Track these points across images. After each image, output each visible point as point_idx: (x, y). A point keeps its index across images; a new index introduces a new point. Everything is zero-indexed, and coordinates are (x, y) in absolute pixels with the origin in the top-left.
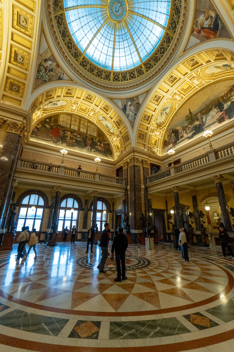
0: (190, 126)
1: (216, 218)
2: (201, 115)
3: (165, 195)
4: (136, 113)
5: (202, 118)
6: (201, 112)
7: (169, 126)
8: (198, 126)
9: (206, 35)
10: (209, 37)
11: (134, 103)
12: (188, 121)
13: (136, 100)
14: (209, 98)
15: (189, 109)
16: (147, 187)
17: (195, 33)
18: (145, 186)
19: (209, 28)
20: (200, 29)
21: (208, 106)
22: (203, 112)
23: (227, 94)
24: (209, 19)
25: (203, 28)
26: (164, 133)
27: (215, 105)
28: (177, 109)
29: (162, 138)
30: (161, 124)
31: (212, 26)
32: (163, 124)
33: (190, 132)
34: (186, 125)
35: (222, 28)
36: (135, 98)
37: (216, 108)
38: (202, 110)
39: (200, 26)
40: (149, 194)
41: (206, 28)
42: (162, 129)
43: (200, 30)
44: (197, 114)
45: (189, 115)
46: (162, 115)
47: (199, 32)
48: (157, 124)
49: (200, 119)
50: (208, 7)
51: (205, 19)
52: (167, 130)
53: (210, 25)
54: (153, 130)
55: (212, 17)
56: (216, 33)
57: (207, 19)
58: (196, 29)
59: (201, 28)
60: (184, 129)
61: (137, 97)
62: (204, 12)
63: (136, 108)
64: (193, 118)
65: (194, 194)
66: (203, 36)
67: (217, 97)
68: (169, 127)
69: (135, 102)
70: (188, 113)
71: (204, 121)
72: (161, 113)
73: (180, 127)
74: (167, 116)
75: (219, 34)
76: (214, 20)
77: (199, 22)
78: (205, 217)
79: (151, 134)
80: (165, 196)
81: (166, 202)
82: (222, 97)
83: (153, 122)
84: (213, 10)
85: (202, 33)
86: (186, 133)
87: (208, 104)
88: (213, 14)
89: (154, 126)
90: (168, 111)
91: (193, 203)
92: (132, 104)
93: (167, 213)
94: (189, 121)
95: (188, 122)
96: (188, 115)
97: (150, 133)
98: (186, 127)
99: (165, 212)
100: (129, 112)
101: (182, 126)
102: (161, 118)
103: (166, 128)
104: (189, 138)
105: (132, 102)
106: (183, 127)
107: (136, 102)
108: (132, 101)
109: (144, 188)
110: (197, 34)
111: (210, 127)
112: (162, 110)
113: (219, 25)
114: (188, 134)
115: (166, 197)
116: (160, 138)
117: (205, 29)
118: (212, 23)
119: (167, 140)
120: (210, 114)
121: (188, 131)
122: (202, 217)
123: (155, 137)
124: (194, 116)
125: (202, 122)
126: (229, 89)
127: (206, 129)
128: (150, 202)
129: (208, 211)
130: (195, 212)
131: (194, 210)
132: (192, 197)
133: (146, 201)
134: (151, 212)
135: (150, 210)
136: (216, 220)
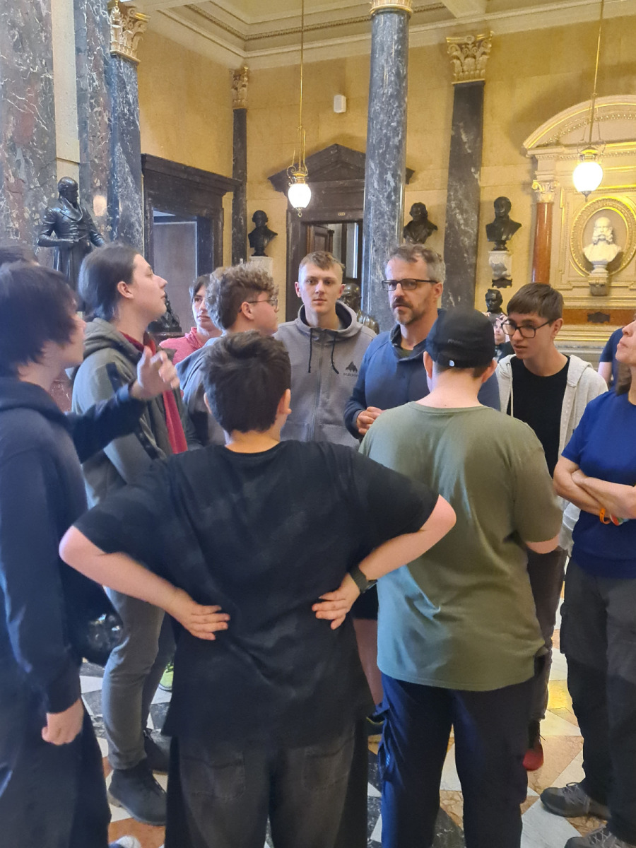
1: (601, 253)
40: (124, 10)
65: (468, 69)
78: (520, 242)
81: (240, 117)
91: (456, 142)
93: (238, 206)
99: (227, 200)
115: (238, 75)
122: (501, 245)
128: (128, 88)
129: (551, 205)
130: (458, 211)
131: (449, 196)
132: (453, 89)
133: (94, 75)
134: (129, 180)
135: (128, 162)
136: (599, 263)
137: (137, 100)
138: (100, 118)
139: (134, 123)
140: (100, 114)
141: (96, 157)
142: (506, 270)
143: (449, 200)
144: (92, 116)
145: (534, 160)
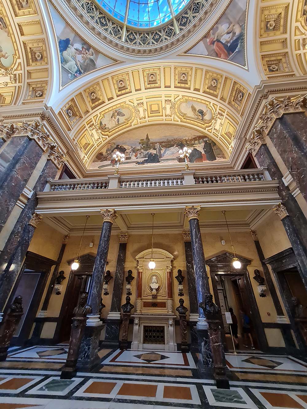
0: (143, 151)
1: (154, 286)
2: (159, 146)
3: (65, 232)
4: (82, 71)
5: (160, 150)
6: (161, 143)
7: (113, 139)
8: (154, 155)
9: (218, 50)
10: (219, 55)
11: (86, 53)
12: (142, 145)
13: (92, 53)
14: (172, 135)
15: (147, 134)
16: (37, 198)
17: (208, 40)
18: (35, 194)
19: (225, 45)
20: (215, 39)
21: (170, 141)
22: (164, 144)
23: (191, 140)
24: (231, 34)
25: (218, 41)
26: (103, 143)
27: (177, 144)
28: (133, 127)
29: (98, 148)
30: (106, 128)
31: (229, 45)
32: (107, 131)
33: (141, 157)
34: (139, 148)
35: (239, 52)
36: (91, 50)
37: (177, 147)
38: (162, 142)
39: (217, 36)
40: (37, 215)
41: (221, 42)
42: (103, 136)
43: (215, 41)
44: (156, 143)
45: (145, 140)
46: (113, 118)
47: (213, 43)
48: (101, 123)
49: (158, 149)
50: (238, 19)
51: (226, 31)
52: (109, 143)
53: (228, 42)
54: (93, 124)
55: (235, 33)
56: (229, 54)
57: (228, 33)
58: (212, 36)
59: (217, 40)
60: (134, 151)
61: (97, 52)
62: (230, 23)
63: (85, 64)
64: (150, 146)
65: (123, 240)
66: (214, 50)
67: (181, 138)
68: (114, 141)
69: (89, 54)
70: (145, 138)
71: (162, 153)
72: (113, 115)
73: (130, 147)
74: (117, 125)
75: (232, 56)
76: (235, 38)
77: (219, 31)
78: (134, 282)
79: (87, 127)
80: (66, 234)
81: (64, 247)
82: (186, 141)
83: (98, 113)
84: (241, 26)
85: (215, 47)
86: (136, 156)
87: (170, 139)
88: (238, 31)
89: (97, 121)
90: (122, 119)
91: (119, 256)
92: (83, 52)
93: (56, 269)
94: (144, 145)
95: (142, 147)
96: (143, 139)
97: (86, 125)
98: (138, 150)
99: (53, 268)
100: (70, 58)
101: (132, 147)
102: (109, 121)
103: (109, 139)
104: (138, 163)
105: (84, 49)
106: (134, 148)
107: (92, 57)
108: (86, 49)
109: (30, 197)
110: (209, 44)
111: (168, 161)
112: (116, 111)
113: (237, 47)
114: (138, 158)
115: (66, 236)
116: (95, 145)
117: (219, 43)
118: (232, 41)
119: (104, 154)
120: (170, 149)
121: (139, 155)
122: (129, 283)
123: (89, 137)
124: (151, 143)
125: (159, 152)
126: (193, 137)
127: (162, 161)
128: (30, 233)
129: (142, 272)
130: (118, 273)
131: (117, 269)
132: (119, 244)
133: (20, 228)
134: (19, 258)
135: (21, 253)
136: (154, 289)
137: (32, 237)
138: (16, 239)
139: (29, 242)
140: (17, 238)
141: (9, 250)
142: (130, 290)
143: (116, 270)
144: (13, 238)
145: (138, 261)
